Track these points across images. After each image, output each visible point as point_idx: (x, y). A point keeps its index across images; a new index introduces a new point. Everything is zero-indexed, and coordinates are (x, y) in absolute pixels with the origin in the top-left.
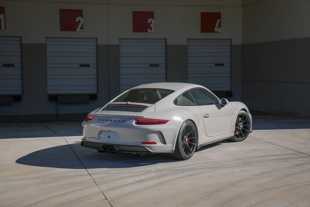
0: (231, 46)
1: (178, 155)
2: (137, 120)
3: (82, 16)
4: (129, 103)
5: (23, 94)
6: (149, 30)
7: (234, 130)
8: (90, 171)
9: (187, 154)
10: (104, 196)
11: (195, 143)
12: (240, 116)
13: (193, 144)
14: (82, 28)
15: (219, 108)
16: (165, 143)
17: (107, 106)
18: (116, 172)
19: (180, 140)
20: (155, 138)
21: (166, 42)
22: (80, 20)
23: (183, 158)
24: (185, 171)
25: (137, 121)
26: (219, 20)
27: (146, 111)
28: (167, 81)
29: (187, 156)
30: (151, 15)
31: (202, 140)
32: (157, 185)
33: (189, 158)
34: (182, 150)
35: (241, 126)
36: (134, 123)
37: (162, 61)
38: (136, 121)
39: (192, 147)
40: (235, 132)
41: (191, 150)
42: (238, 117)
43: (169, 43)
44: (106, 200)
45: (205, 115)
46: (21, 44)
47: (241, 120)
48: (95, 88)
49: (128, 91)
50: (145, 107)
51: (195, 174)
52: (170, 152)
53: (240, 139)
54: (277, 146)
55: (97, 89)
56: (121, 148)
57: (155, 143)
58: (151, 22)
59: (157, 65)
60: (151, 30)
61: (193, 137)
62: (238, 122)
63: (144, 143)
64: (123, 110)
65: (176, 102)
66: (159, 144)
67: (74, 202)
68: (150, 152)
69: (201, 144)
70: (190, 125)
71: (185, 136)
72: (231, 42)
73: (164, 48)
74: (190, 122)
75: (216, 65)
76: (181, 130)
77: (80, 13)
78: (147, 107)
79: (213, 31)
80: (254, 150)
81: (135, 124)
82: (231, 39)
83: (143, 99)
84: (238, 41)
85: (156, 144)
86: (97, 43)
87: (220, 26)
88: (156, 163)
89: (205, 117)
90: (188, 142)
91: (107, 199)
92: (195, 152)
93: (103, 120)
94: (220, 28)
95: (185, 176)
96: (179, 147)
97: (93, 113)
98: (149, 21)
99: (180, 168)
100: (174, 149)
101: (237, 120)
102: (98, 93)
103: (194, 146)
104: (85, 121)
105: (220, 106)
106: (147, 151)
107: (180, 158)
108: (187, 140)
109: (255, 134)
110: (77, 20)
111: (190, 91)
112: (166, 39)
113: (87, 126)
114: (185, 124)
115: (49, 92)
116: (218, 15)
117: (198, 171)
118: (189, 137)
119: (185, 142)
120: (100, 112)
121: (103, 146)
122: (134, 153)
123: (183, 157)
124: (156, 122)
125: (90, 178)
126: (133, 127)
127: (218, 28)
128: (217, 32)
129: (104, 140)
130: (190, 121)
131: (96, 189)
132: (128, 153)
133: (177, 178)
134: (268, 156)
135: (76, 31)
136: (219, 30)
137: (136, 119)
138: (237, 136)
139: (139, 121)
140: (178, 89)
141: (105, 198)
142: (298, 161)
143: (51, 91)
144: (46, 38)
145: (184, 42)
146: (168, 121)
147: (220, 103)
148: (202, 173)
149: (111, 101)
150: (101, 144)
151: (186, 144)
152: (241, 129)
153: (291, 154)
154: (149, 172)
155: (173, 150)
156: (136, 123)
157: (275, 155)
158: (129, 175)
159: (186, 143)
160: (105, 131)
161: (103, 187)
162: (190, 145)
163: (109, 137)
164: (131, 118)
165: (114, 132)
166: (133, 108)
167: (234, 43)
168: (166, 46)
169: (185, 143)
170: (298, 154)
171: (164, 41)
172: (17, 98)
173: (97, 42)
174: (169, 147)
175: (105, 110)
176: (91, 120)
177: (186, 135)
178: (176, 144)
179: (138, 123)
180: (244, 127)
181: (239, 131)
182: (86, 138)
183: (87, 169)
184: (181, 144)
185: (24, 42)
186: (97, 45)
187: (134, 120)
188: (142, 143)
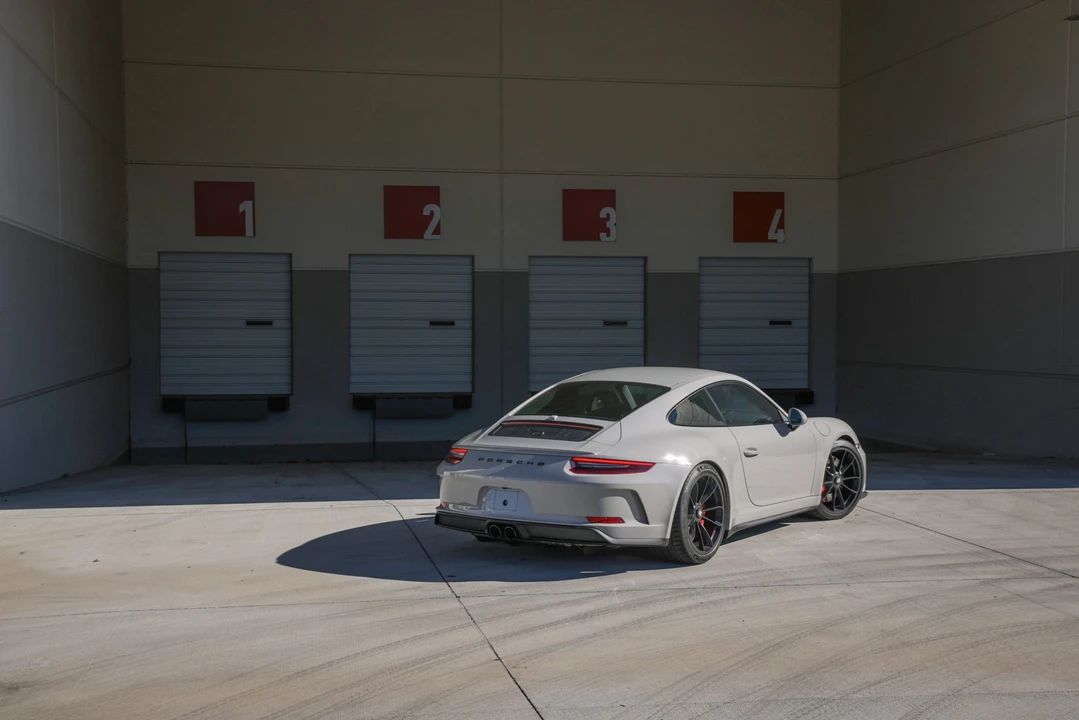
0: (810, 276)
1: (679, 552)
2: (576, 462)
3: (437, 203)
4: (556, 417)
5: (292, 394)
6: (603, 236)
7: (821, 489)
8: (459, 587)
9: (701, 548)
10: (492, 652)
11: (721, 522)
12: (837, 454)
13: (717, 523)
14: (437, 231)
15: (783, 433)
16: (647, 522)
17: (500, 424)
18: (522, 592)
19: (684, 514)
20: (620, 506)
21: (645, 266)
22: (432, 212)
23: (691, 559)
24: (698, 594)
25: (576, 464)
26: (778, 212)
27: (598, 438)
28: (646, 362)
29: (701, 554)
30: (608, 197)
31: (741, 512)
32: (624, 627)
33: (704, 560)
34: (689, 539)
35: (839, 481)
36: (567, 469)
37: (634, 312)
38: (574, 463)
39: (715, 531)
40: (824, 494)
41: (712, 538)
42: (830, 458)
43: (652, 268)
44: (498, 662)
45: (747, 451)
46: (291, 272)
47: (839, 465)
48: (468, 378)
49: (552, 387)
50: (594, 430)
51: (722, 601)
52: (659, 543)
53: (837, 512)
54: (933, 533)
55: (473, 382)
56: (536, 531)
57: (620, 520)
58: (608, 215)
59: (623, 323)
60: (608, 236)
61: (716, 505)
62: (831, 471)
63: (591, 519)
64: (539, 436)
65: (673, 417)
66: (631, 523)
67: (417, 666)
68: (607, 542)
69: (737, 523)
70: (709, 475)
72: (810, 266)
73: (641, 279)
74: (710, 468)
75: (772, 323)
76: (687, 488)
77: (432, 194)
78: (601, 428)
79: (763, 238)
80: (873, 542)
81: (570, 470)
82: (810, 260)
83: (589, 409)
84: (828, 262)
85: (623, 522)
86: (473, 269)
87: (781, 225)
88: (624, 571)
89: (747, 456)
90: (703, 519)
91: (499, 659)
92: (723, 543)
93: (490, 460)
94: (782, 231)
95: (696, 606)
96: (680, 531)
97: (464, 442)
98: (603, 215)
99: (683, 586)
100: (668, 537)
101: (828, 465)
102: (473, 391)
103: (718, 529)
104: (447, 461)
105: (784, 429)
106: (600, 540)
107: (684, 559)
108: (700, 513)
109: (873, 501)
110: (426, 211)
111: (708, 389)
112: (645, 258)
113: (451, 474)
114: (696, 473)
115: (355, 389)
116: (777, 200)
117: (730, 595)
118: (706, 505)
119: (696, 519)
120: (483, 440)
121: (489, 524)
122: (566, 544)
123: (690, 554)
124: (623, 466)
125: (456, 604)
126: (564, 478)
127: (776, 232)
128: (775, 241)
129: (492, 510)
130: (709, 466)
131: (471, 634)
132: (553, 545)
133: (677, 611)
134: (907, 557)
135: (422, 238)
136: (780, 236)
137: (572, 460)
138: (829, 505)
139: (579, 463)
140: (678, 385)
141: (495, 657)
142: (985, 573)
143: (362, 385)
144: (350, 255)
145: (692, 266)
146: (654, 464)
147: (785, 419)
148: (740, 597)
149: (511, 414)
150: (485, 519)
151: (700, 524)
152: (838, 487)
153: (968, 553)
154: (604, 593)
155: (665, 539)
156: (573, 470)
157: (926, 556)
158: (555, 599)
159: (698, 520)
160: (496, 489)
161: (491, 630)
162: (710, 527)
163: (505, 503)
164: (561, 456)
165: (518, 491)
166: (566, 430)
167: (817, 268)
168: (646, 275)
169: (696, 522)
170: (986, 554)
171: (641, 262)
172: (278, 404)
173: (473, 264)
174: (656, 531)
175: (496, 435)
176: (461, 459)
177: (698, 502)
179: (576, 469)
180: (845, 482)
181: (833, 492)
182: (447, 504)
183: (450, 583)
184: (685, 523)
185: (297, 265)
186: (473, 274)
187: (568, 462)
188: (586, 520)
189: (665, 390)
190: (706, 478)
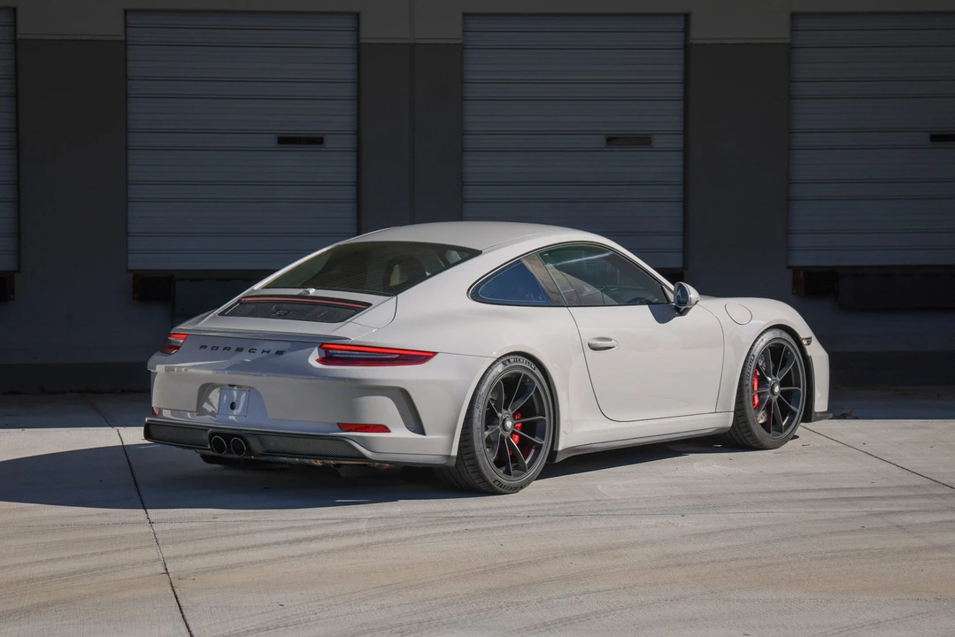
1: (473, 476)
2: (327, 350)
4: (312, 291)
5: (18, 271)
9: (507, 472)
10: (162, 567)
11: (543, 439)
13: (537, 440)
15: (662, 319)
16: (422, 432)
17: (239, 301)
19: (478, 421)
20: (384, 410)
23: (491, 487)
24: (471, 522)
25: (326, 352)
27: (363, 318)
31: (578, 431)
33: (515, 489)
34: (486, 458)
36: (313, 359)
37: (664, 119)
38: (323, 351)
39: (533, 450)
41: (527, 462)
43: (699, 35)
44: (164, 575)
45: (594, 342)
46: (15, 42)
49: (325, 250)
50: (352, 309)
51: (494, 528)
52: (442, 461)
56: (273, 444)
57: (384, 429)
59: (642, 141)
61: (535, 415)
63: (344, 427)
64: (285, 317)
65: (477, 292)
66: (400, 432)
68: (363, 457)
70: (523, 372)
71: (504, 411)
73: (679, 56)
74: (524, 363)
75: (935, 138)
76: (484, 388)
78: (369, 305)
81: (318, 361)
85: (388, 431)
88: (395, 500)
89: (594, 348)
90: (514, 433)
91: (168, 573)
93: (215, 348)
95: (455, 532)
96: (472, 446)
97: (185, 326)
100: (454, 452)
103: (539, 448)
104: (162, 351)
105: (666, 314)
106: (356, 454)
107: (481, 485)
108: (509, 424)
112: (687, 17)
113: (167, 370)
114: (499, 368)
115: (138, 262)
118: (520, 414)
119: (501, 432)
120: (211, 323)
121: (212, 435)
122: (313, 462)
123: (491, 481)
124: (389, 356)
125: (147, 529)
126: (307, 371)
129: (217, 416)
130: (523, 359)
131: (152, 553)
137: (321, 347)
139: (331, 351)
140: (493, 248)
141: (164, 571)
144: (126, 12)
145: (777, 31)
146: (435, 353)
147: (671, 297)
148: (523, 525)
149: (257, 287)
150: (204, 429)
151: (508, 440)
155: (449, 457)
156: (321, 361)
159: (507, 434)
160: (221, 386)
161: (168, 551)
162: (525, 445)
163: (232, 407)
164: (306, 342)
165: (250, 389)
166: (320, 308)
168: (687, 48)
169: (502, 437)
171: (680, 25)
174: (437, 445)
175: (231, 315)
176: (178, 348)
177: (506, 408)
178: (462, 435)
179: (327, 359)
182: (160, 410)
183: (149, 511)
184: (480, 434)
185: (26, 30)
186: (359, 47)
187: (316, 349)
188: (337, 427)
189: (474, 253)
190: (519, 375)
